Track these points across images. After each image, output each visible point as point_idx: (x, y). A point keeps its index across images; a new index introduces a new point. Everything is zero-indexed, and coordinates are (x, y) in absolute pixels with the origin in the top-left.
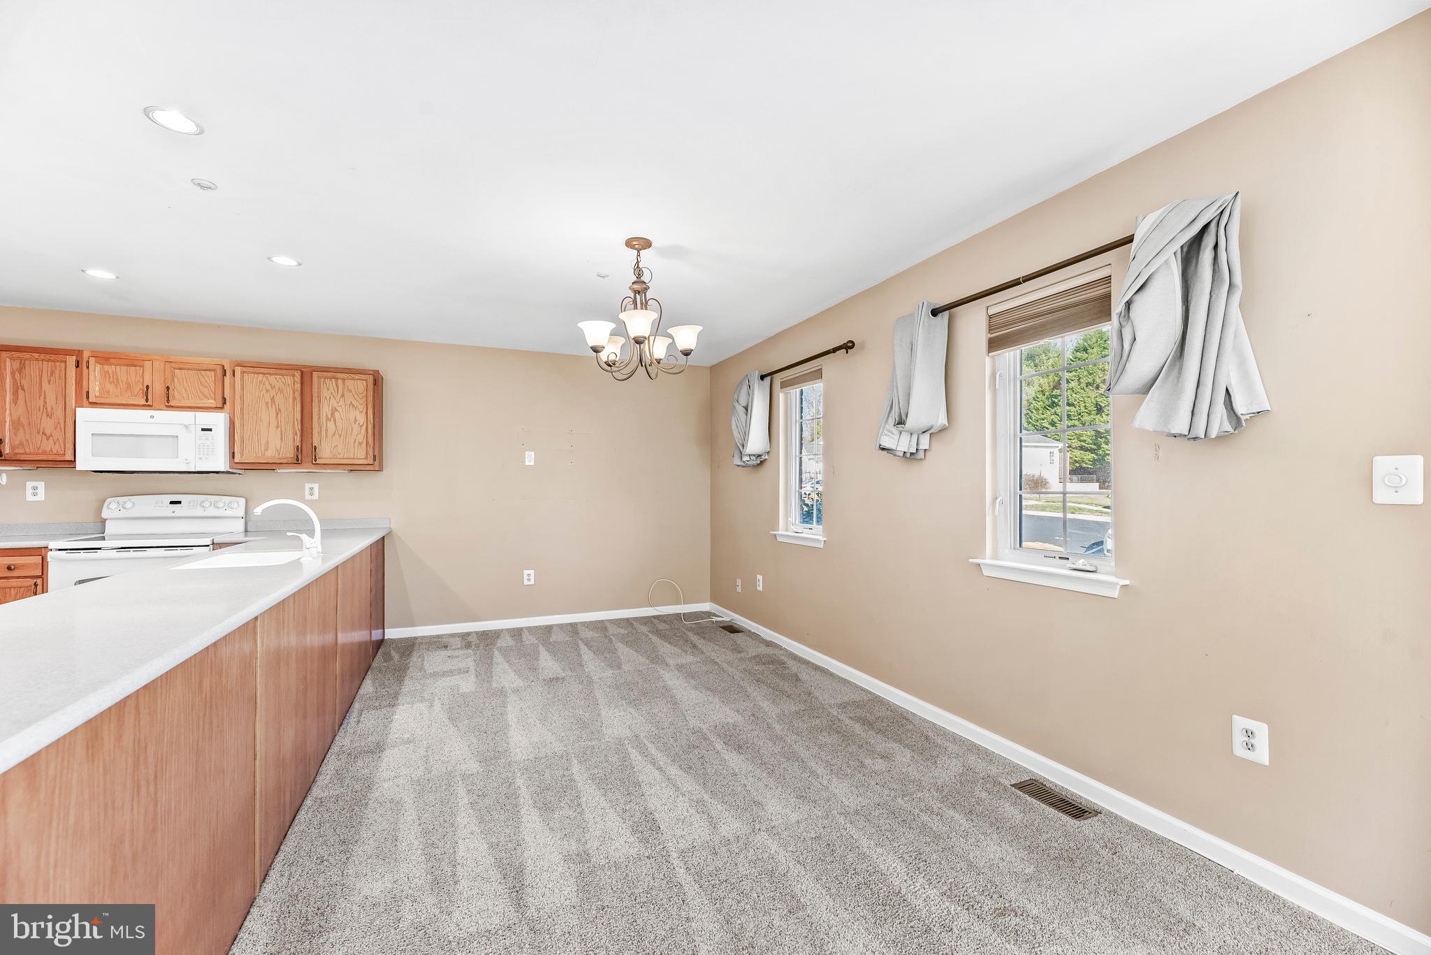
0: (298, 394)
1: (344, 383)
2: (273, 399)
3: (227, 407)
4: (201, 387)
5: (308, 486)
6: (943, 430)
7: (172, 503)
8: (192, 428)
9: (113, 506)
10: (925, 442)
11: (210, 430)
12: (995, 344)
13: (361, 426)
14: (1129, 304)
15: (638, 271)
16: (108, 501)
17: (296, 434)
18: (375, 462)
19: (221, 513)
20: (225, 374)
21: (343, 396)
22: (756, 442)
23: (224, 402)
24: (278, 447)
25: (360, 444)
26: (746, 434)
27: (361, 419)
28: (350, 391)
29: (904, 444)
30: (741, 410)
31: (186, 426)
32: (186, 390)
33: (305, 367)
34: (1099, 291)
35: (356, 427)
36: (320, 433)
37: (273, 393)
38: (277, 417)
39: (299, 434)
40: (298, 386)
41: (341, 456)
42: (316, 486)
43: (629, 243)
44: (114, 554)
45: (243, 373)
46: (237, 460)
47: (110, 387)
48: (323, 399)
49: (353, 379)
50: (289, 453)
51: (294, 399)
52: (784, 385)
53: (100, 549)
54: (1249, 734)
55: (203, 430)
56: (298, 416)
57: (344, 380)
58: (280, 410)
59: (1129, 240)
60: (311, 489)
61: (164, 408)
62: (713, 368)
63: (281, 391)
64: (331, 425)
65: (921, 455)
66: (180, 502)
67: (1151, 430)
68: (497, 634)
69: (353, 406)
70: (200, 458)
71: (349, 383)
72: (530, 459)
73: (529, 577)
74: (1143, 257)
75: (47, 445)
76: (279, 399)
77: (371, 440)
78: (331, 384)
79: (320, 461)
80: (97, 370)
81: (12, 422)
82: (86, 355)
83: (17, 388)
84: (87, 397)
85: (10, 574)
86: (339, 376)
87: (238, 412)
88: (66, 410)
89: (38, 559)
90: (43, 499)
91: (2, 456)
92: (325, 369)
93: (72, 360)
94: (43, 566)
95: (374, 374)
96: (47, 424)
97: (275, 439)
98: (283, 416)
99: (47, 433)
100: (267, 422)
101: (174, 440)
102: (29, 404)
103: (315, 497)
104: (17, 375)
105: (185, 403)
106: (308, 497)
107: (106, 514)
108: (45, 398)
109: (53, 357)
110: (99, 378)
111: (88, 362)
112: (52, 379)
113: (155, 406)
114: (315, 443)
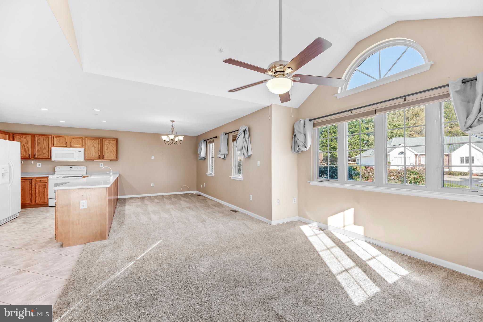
0: (99, 144)
1: (110, 142)
2: (94, 145)
3: (84, 147)
4: (78, 142)
6: (227, 154)
7: (70, 168)
10: (225, 156)
11: (81, 152)
12: (233, 140)
13: (114, 151)
14: (237, 139)
15: (172, 126)
16: (56, 167)
17: (99, 152)
18: (116, 158)
19: (81, 170)
20: (83, 140)
21: (110, 144)
22: (203, 154)
23: (83, 146)
25: (113, 155)
26: (201, 152)
27: (114, 149)
29: (222, 156)
30: (200, 147)
31: (75, 151)
32: (75, 143)
33: (101, 138)
35: (112, 151)
36: (104, 152)
37: (94, 144)
40: (99, 142)
41: (109, 157)
42: (102, 164)
44: (62, 178)
45: (87, 139)
46: (86, 158)
47: (58, 143)
48: (105, 145)
49: (112, 140)
50: (97, 156)
51: (99, 145)
52: (209, 142)
55: (79, 152)
56: (100, 148)
57: (110, 140)
58: (95, 147)
59: (239, 130)
60: (101, 164)
61: (70, 147)
62: (197, 137)
63: (96, 143)
64: (107, 150)
65: (225, 158)
66: (72, 167)
68: (145, 197)
69: (112, 146)
70: (78, 158)
72: (153, 158)
73: (152, 185)
75: (45, 155)
76: (95, 145)
77: (116, 154)
78: (107, 141)
79: (104, 158)
80: (55, 139)
81: (37, 150)
82: (53, 136)
83: (38, 143)
84: (53, 145)
85: (41, 182)
86: (109, 140)
87: (86, 148)
88: (49, 148)
89: (46, 179)
90: (41, 167)
91: (35, 157)
92: (105, 138)
93: (50, 137)
94: (48, 180)
95: (117, 140)
96: (45, 151)
97: (94, 154)
98: (96, 149)
99: (45, 153)
100: (92, 150)
101: (72, 154)
102: (41, 146)
103: (103, 166)
104: (38, 140)
105: (74, 146)
106: (101, 166)
107: (56, 170)
108: (44, 145)
109: (46, 136)
110: (56, 141)
111: (53, 138)
112: (46, 141)
113: (68, 147)
114: (103, 155)
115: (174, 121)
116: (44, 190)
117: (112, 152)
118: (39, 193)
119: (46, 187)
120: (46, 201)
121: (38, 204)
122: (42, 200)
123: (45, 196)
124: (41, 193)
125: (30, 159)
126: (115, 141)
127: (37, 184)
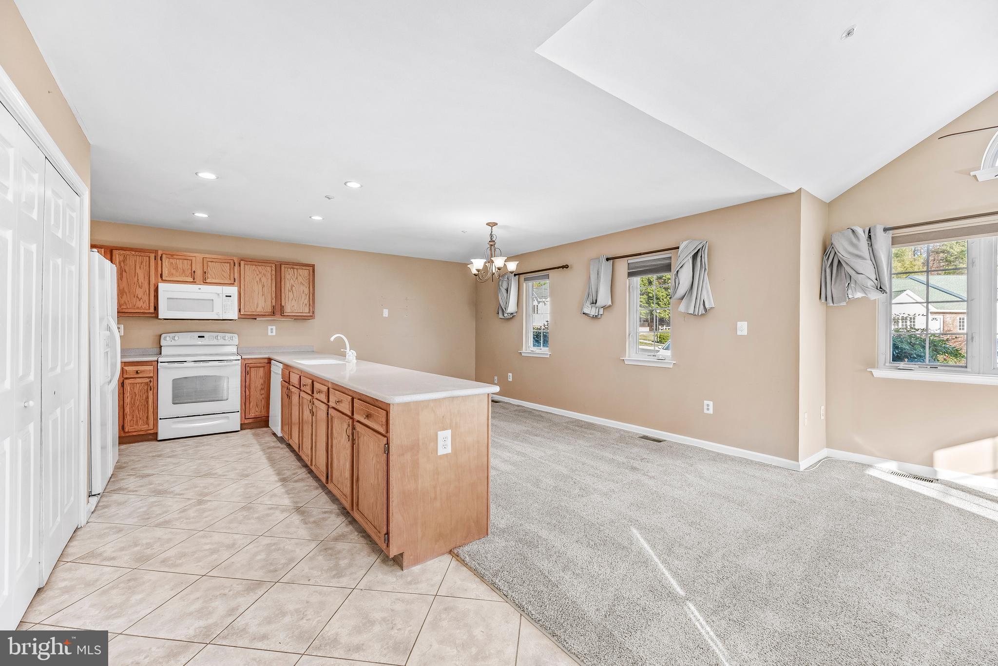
0: (274, 277)
1: (297, 271)
2: (260, 279)
3: (236, 283)
4: (223, 272)
5: (270, 328)
6: (610, 306)
7: (199, 337)
8: (221, 295)
9: (168, 339)
10: (601, 312)
11: (230, 296)
12: (630, 275)
13: (306, 295)
14: (678, 272)
15: (491, 235)
16: (163, 336)
18: (311, 314)
19: (227, 342)
20: (234, 265)
21: (297, 278)
22: (512, 308)
23: (235, 281)
24: (263, 307)
25: (306, 305)
26: (507, 303)
27: (307, 291)
28: (301, 275)
29: (592, 311)
30: (504, 291)
31: (218, 294)
32: (214, 274)
33: (277, 262)
34: (667, 262)
35: (304, 296)
36: (285, 299)
37: (260, 276)
38: (262, 289)
39: (274, 299)
40: (274, 272)
41: (296, 311)
42: (274, 328)
43: (488, 224)
44: (193, 364)
45: (244, 264)
46: (242, 313)
47: (174, 271)
48: (286, 280)
49: (302, 269)
50: (269, 309)
51: (272, 279)
52: (526, 280)
53: (185, 362)
54: (708, 405)
55: (226, 296)
56: (274, 289)
57: (297, 269)
58: (264, 286)
59: (678, 248)
60: (272, 329)
61: (202, 283)
63: (265, 275)
64: (291, 294)
65: (600, 316)
66: (203, 337)
67: (683, 311)
69: (302, 284)
70: (225, 312)
71: (300, 271)
72: (386, 313)
74: (682, 257)
75: (140, 304)
76: (264, 279)
77: (311, 303)
78: (291, 271)
79: (285, 314)
80: (166, 262)
82: (160, 253)
83: (122, 271)
84: (162, 278)
86: (295, 267)
87: (242, 286)
88: (151, 283)
89: (151, 368)
90: (123, 335)
92: (287, 263)
93: (152, 256)
94: (156, 371)
95: (313, 266)
96: (140, 292)
97: (262, 302)
98: (265, 289)
99: (140, 297)
100: (257, 292)
101: (212, 301)
102: (129, 280)
103: (274, 334)
104: (122, 263)
105: (214, 281)
106: (270, 334)
107: (163, 343)
108: (138, 277)
109: (143, 254)
110: (168, 266)
111: (161, 258)
112: (142, 266)
113: (197, 282)
114: (283, 304)
115: (496, 224)
116: (147, 398)
117: (303, 299)
118: (133, 404)
119: (151, 390)
120: (151, 427)
121: (130, 434)
122: (140, 422)
123: (148, 413)
124: (138, 407)
126: (308, 271)
127: (127, 381)
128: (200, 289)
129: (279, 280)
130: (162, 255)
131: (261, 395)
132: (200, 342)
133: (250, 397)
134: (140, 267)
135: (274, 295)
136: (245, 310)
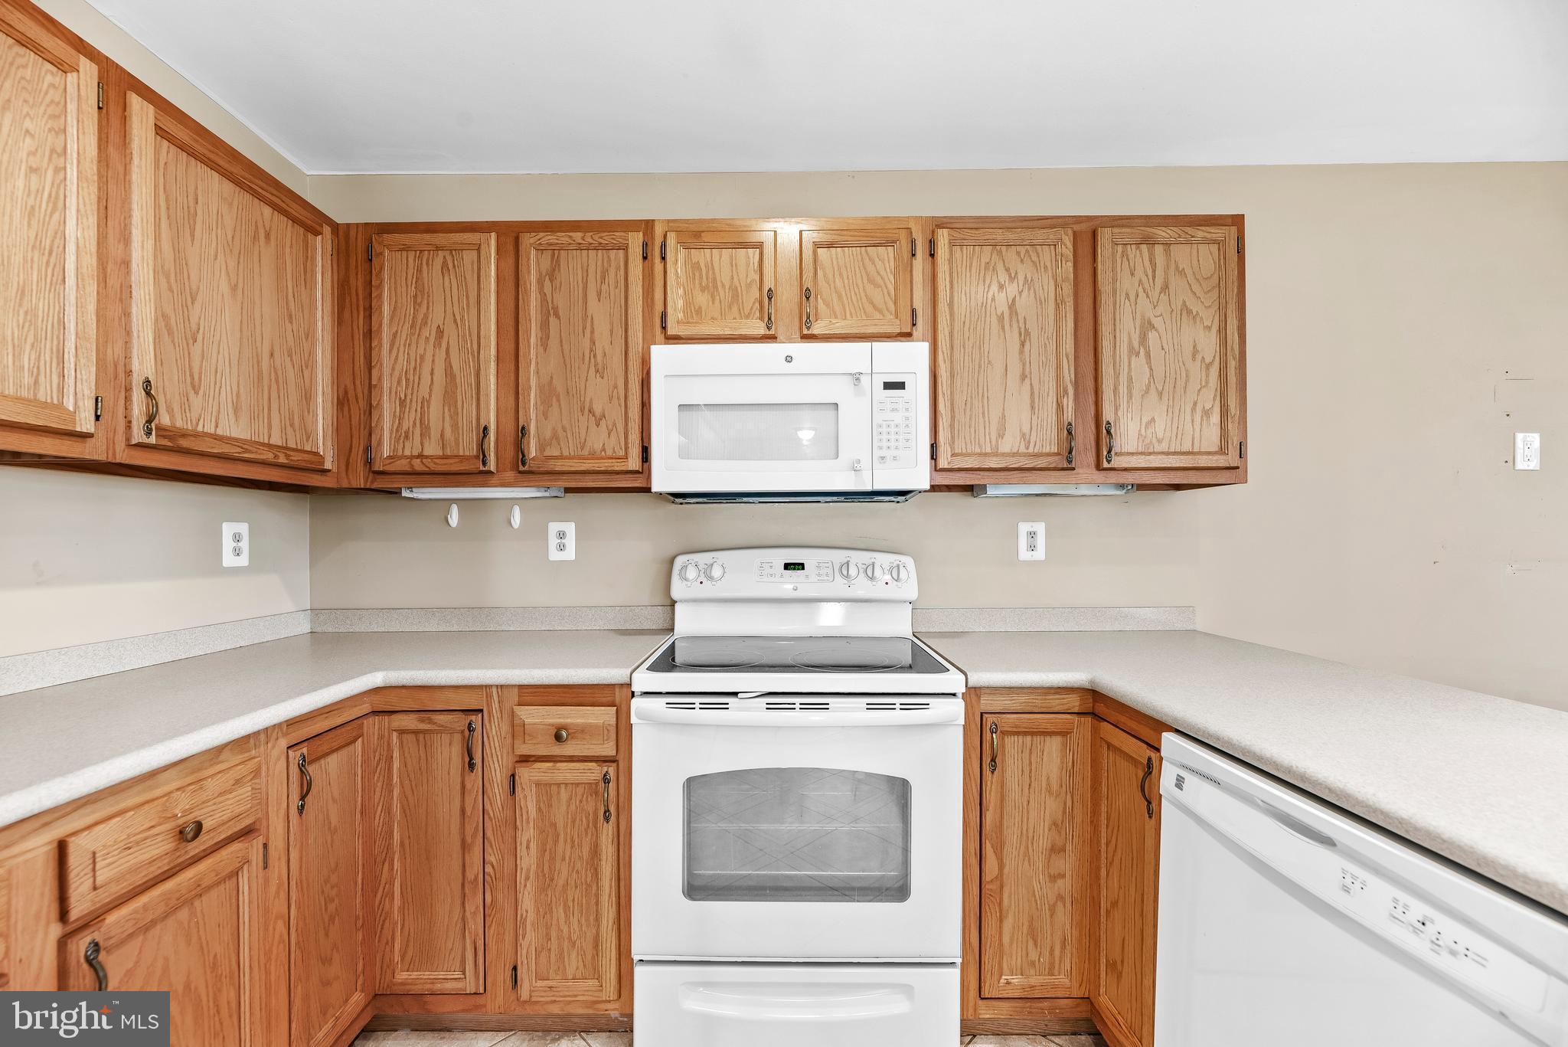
0: (1066, 289)
1: (1167, 252)
2: (1012, 306)
3: (919, 330)
4: (869, 288)
5: (1024, 528)
7: (787, 566)
8: (865, 380)
9: (691, 573)
11: (900, 386)
13: (1209, 366)
16: (680, 561)
17: (1066, 392)
18: (1237, 458)
19: (880, 589)
20: (912, 254)
21: (1165, 287)
23: (915, 322)
24: (1026, 429)
25: (1207, 413)
27: (1209, 345)
28: (1182, 273)
31: (856, 378)
32: (840, 297)
33: (1079, 219)
35: (1195, 368)
36: (1115, 388)
37: (1012, 289)
38: (1021, 352)
39: (1070, 391)
40: (1065, 269)
41: (1164, 447)
42: (1040, 528)
45: (951, 249)
46: (943, 463)
47: (702, 299)
48: (1121, 297)
49: (1190, 242)
50: (1047, 441)
51: (1058, 304)
53: (735, 694)
55: (888, 386)
56: (1069, 345)
57: (1167, 245)
58: (1027, 333)
60: (1032, 535)
61: (798, 337)
63: (1031, 284)
64: (1138, 363)
66: (802, 566)
69: (1189, 312)
70: (883, 458)
71: (1181, 253)
72: (1528, 451)
75: (598, 437)
76: (1027, 305)
77: (1231, 402)
78: (1139, 256)
79: (1117, 462)
80: (678, 259)
81: (541, 388)
82: (659, 231)
83: (549, 311)
84: (664, 328)
85: (557, 750)
86: (1162, 233)
87: (944, 342)
88: (630, 355)
89: (603, 716)
90: (573, 557)
91: (524, 464)
92: (1122, 225)
93: (635, 240)
94: (623, 731)
95: (1238, 221)
96: (597, 392)
97: (1020, 410)
98: (1034, 349)
99: (598, 409)
100: (999, 367)
101: (831, 413)
102: (566, 347)
103: (1040, 554)
104: (547, 283)
105: (839, 327)
106: (1024, 554)
107: (678, 590)
108: (592, 332)
109: (606, 238)
110: (683, 280)
111: (664, 245)
112: (604, 287)
113: (780, 337)
114: (1108, 414)
116: (595, 852)
117: (1193, 386)
118: (545, 878)
119: (607, 819)
120: (610, 989)
121: (542, 1010)
123: (597, 919)
124: (565, 886)
125: (480, 476)
126: (1214, 248)
127: (527, 775)
128: (789, 359)
129: (1087, 303)
130: (665, 237)
131: (1053, 878)
132: (789, 585)
133: (1002, 887)
134: (599, 294)
135: (1068, 375)
136: (952, 448)
